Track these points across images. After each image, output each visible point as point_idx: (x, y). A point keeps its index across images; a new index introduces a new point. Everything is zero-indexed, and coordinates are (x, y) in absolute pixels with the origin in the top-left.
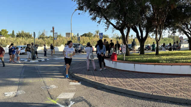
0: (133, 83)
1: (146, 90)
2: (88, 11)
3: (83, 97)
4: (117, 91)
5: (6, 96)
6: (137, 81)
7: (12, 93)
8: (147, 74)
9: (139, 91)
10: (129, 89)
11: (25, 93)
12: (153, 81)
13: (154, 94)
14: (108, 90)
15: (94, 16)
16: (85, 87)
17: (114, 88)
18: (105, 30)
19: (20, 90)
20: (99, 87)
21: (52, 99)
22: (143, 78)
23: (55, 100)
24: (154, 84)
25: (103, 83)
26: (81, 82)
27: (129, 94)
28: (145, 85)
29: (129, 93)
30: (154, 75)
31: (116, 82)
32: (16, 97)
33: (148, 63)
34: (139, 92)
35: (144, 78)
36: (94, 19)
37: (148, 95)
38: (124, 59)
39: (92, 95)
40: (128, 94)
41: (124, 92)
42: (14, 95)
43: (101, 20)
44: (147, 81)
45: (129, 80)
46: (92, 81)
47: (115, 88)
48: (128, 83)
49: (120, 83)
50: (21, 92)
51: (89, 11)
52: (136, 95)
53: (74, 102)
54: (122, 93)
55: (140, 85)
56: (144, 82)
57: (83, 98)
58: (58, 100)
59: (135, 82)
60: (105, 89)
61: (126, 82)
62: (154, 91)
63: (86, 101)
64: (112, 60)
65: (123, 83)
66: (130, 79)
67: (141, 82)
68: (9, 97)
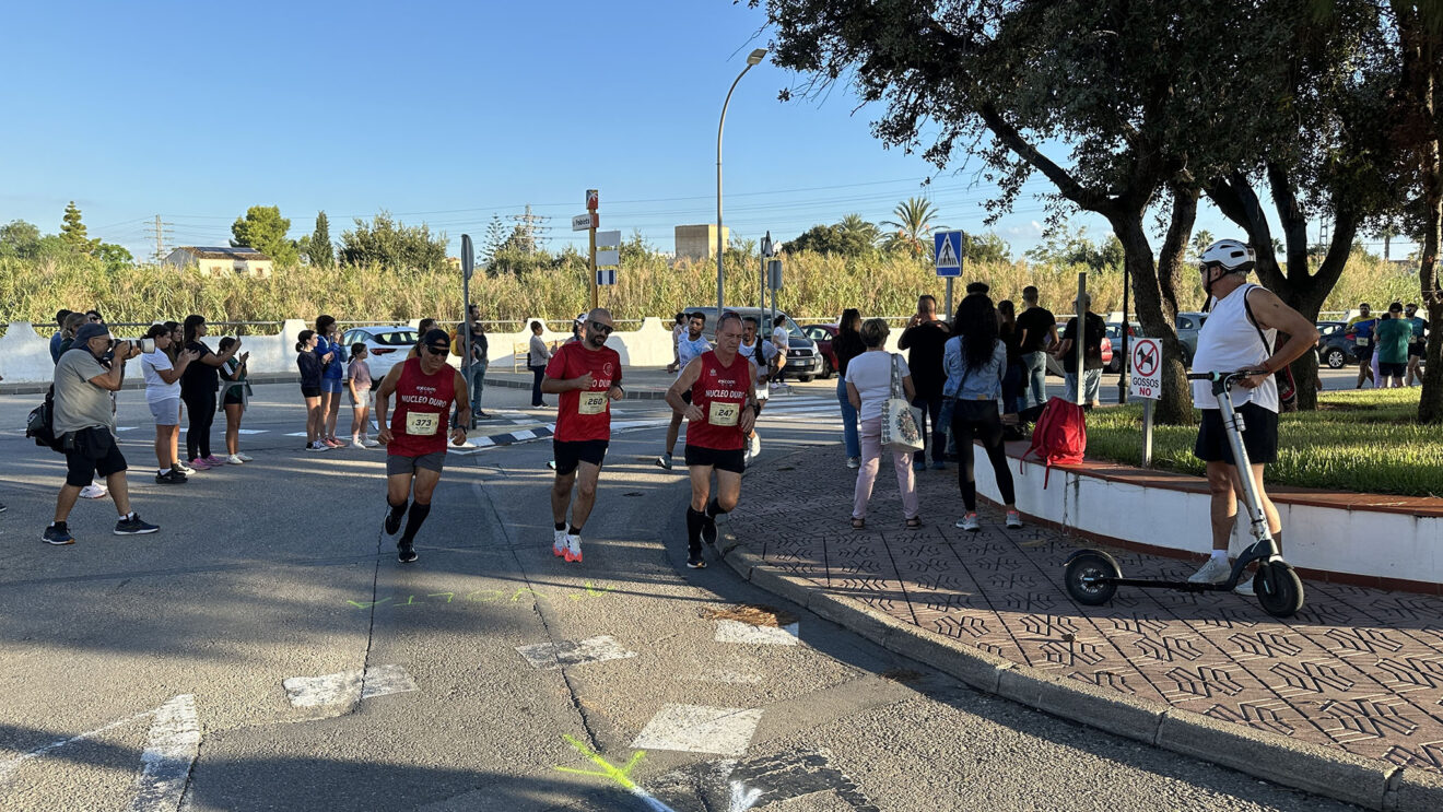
0: (1222, 666)
1: (1339, 731)
2: (851, 71)
3: (821, 752)
4: (1085, 719)
5: (298, 702)
6: (1261, 648)
7: (330, 681)
8: (1346, 592)
9: (1282, 742)
10: (1188, 711)
11: (414, 687)
12: (1402, 659)
13: (1409, 775)
14: (1013, 709)
15: (898, 111)
16: (833, 666)
17: (1063, 694)
18: (987, 215)
19: (380, 664)
20: (943, 681)
21: (600, 748)
22: (1310, 622)
23: (621, 761)
24: (1409, 688)
25: (974, 652)
26: (796, 626)
27: (1192, 759)
28: (1329, 692)
29: (1187, 748)
30: (1405, 599)
31: (1077, 648)
32: (358, 719)
33: (1358, 491)
34: (1275, 750)
35: (1323, 624)
36: (900, 129)
37: (1359, 776)
38: (1149, 454)
39: (892, 743)
40: (1182, 756)
41: (1149, 737)
42: (345, 700)
43: (953, 135)
44: (1350, 653)
45: (1193, 638)
46: (883, 625)
47: (1077, 695)
48: (1179, 662)
49: (1112, 655)
50: (390, 683)
51: (864, 70)
52: (1250, 767)
53: (756, 793)
54: (1135, 741)
55: (1281, 687)
56: (1318, 659)
57: (824, 761)
58: (640, 766)
59: (1237, 653)
60: (994, 696)
61: (1163, 652)
62: (1411, 746)
63: (846, 790)
64: (1042, 461)
65: (1139, 659)
66: (1200, 625)
67: (1297, 662)
68: (316, 711)
